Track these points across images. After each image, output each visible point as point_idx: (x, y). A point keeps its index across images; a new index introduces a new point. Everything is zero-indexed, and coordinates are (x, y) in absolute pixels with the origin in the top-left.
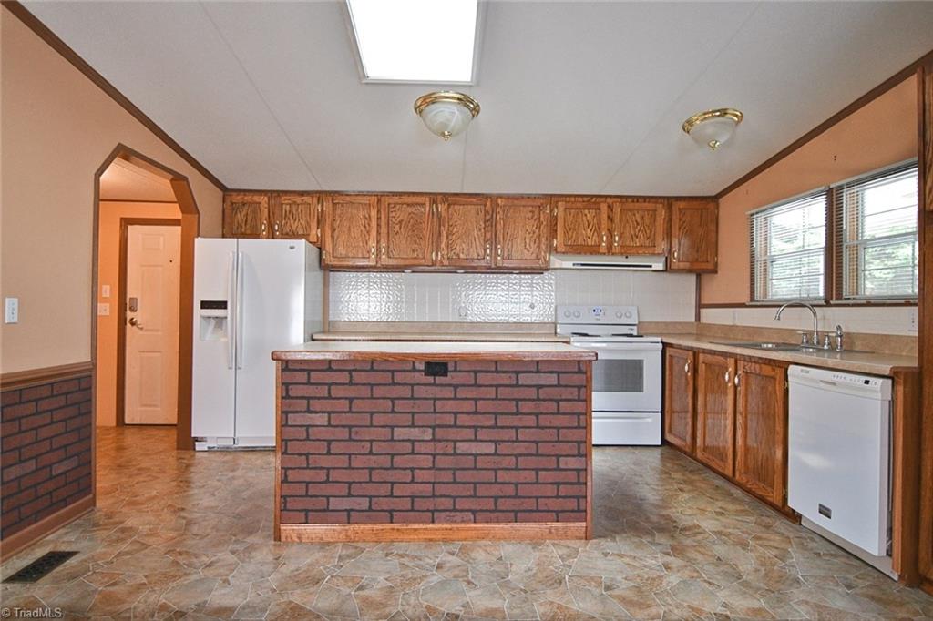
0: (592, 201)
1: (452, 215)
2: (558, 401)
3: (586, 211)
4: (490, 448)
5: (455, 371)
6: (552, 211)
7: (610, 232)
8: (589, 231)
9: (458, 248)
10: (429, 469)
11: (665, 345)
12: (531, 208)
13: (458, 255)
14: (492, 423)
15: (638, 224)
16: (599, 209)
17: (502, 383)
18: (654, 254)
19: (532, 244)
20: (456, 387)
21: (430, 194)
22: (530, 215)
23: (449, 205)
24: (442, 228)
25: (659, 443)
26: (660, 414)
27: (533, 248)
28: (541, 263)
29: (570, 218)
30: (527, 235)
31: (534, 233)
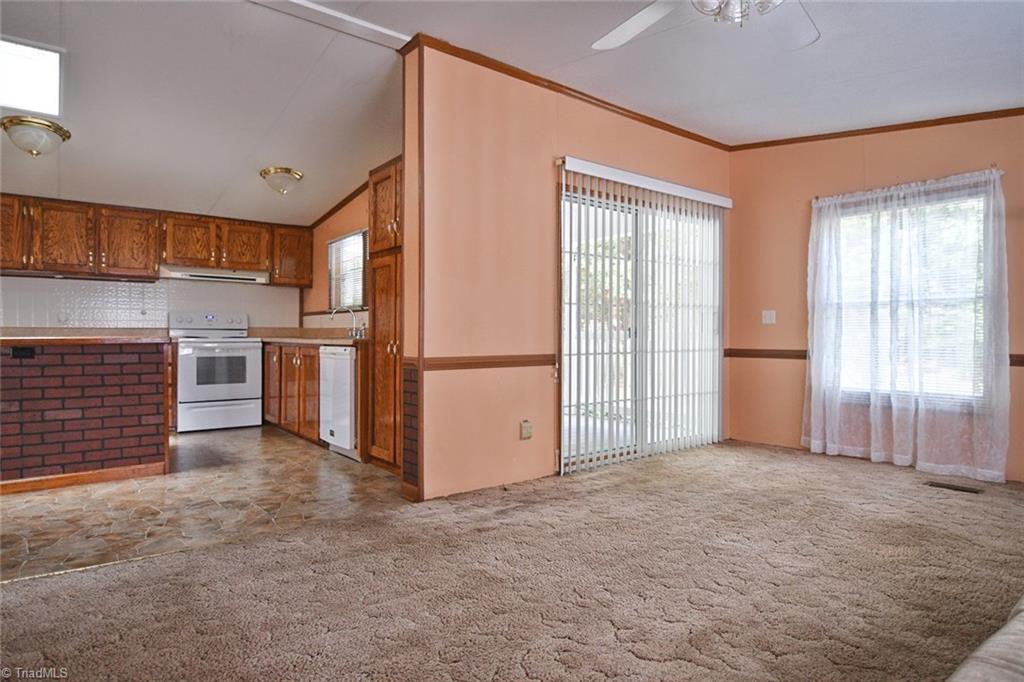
0: (201, 220)
1: (47, 219)
2: (139, 375)
3: (196, 229)
4: (78, 414)
5: (42, 353)
6: (161, 225)
7: (219, 249)
8: (198, 246)
9: (55, 253)
10: (18, 434)
11: (264, 344)
12: (138, 221)
13: (55, 260)
14: (79, 393)
15: (244, 244)
16: (208, 228)
17: (88, 362)
18: (259, 270)
19: (140, 254)
20: (43, 367)
21: (21, 196)
22: (137, 227)
23: (43, 210)
24: (35, 232)
25: (260, 423)
26: (260, 401)
27: (141, 258)
28: (150, 272)
29: (180, 234)
30: (135, 246)
31: (142, 244)
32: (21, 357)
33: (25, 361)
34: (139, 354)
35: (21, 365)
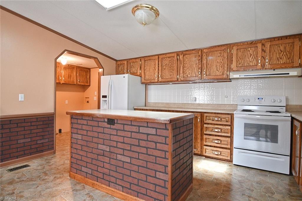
0: (253, 44)
1: (185, 59)
2: (156, 143)
3: (249, 49)
4: (129, 160)
5: (117, 123)
6: (230, 51)
7: (263, 58)
8: (251, 58)
9: (187, 73)
10: (108, 163)
11: (293, 119)
12: (219, 52)
13: (187, 75)
14: (129, 148)
15: (281, 51)
16: (257, 47)
17: (134, 131)
18: (293, 67)
19: (220, 68)
20: (117, 130)
21: (177, 52)
22: (219, 55)
23: (184, 55)
24: (181, 65)
25: (288, 173)
26: (289, 157)
27: (221, 70)
28: (225, 76)
29: (240, 54)
30: (218, 64)
31: (221, 63)
32: (110, 124)
33: (112, 126)
34: (156, 129)
35: (110, 128)
